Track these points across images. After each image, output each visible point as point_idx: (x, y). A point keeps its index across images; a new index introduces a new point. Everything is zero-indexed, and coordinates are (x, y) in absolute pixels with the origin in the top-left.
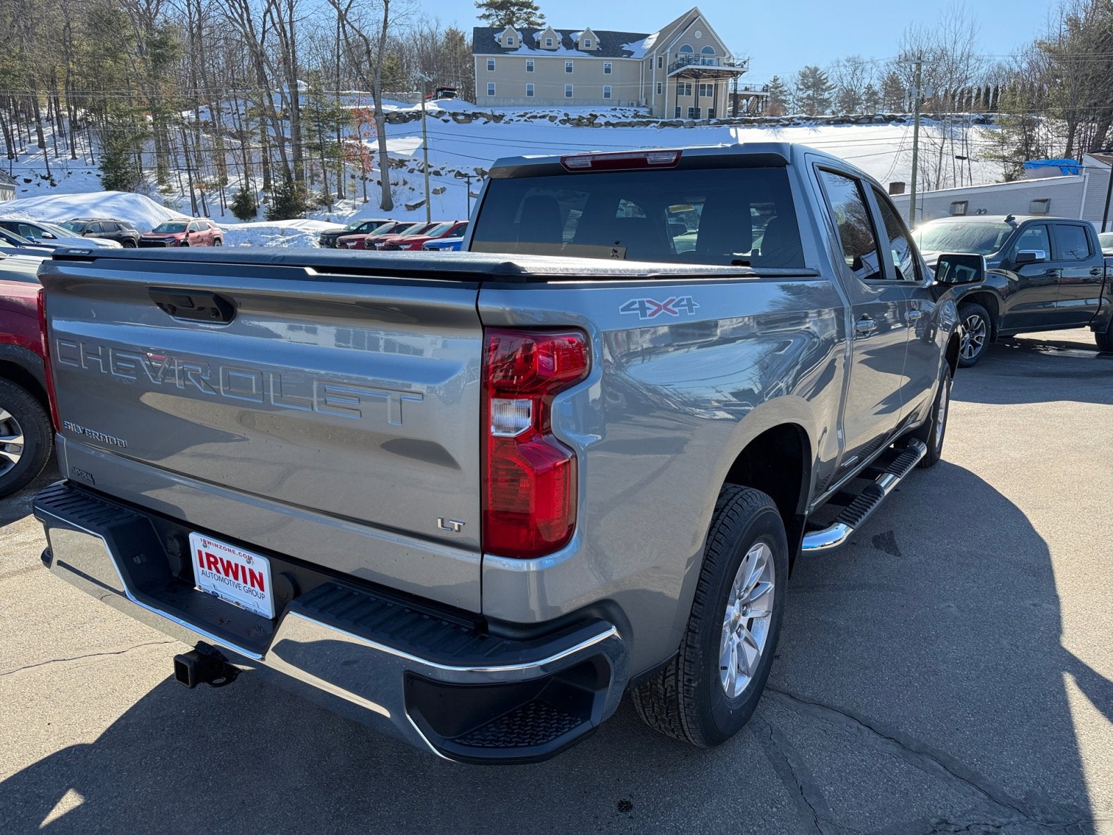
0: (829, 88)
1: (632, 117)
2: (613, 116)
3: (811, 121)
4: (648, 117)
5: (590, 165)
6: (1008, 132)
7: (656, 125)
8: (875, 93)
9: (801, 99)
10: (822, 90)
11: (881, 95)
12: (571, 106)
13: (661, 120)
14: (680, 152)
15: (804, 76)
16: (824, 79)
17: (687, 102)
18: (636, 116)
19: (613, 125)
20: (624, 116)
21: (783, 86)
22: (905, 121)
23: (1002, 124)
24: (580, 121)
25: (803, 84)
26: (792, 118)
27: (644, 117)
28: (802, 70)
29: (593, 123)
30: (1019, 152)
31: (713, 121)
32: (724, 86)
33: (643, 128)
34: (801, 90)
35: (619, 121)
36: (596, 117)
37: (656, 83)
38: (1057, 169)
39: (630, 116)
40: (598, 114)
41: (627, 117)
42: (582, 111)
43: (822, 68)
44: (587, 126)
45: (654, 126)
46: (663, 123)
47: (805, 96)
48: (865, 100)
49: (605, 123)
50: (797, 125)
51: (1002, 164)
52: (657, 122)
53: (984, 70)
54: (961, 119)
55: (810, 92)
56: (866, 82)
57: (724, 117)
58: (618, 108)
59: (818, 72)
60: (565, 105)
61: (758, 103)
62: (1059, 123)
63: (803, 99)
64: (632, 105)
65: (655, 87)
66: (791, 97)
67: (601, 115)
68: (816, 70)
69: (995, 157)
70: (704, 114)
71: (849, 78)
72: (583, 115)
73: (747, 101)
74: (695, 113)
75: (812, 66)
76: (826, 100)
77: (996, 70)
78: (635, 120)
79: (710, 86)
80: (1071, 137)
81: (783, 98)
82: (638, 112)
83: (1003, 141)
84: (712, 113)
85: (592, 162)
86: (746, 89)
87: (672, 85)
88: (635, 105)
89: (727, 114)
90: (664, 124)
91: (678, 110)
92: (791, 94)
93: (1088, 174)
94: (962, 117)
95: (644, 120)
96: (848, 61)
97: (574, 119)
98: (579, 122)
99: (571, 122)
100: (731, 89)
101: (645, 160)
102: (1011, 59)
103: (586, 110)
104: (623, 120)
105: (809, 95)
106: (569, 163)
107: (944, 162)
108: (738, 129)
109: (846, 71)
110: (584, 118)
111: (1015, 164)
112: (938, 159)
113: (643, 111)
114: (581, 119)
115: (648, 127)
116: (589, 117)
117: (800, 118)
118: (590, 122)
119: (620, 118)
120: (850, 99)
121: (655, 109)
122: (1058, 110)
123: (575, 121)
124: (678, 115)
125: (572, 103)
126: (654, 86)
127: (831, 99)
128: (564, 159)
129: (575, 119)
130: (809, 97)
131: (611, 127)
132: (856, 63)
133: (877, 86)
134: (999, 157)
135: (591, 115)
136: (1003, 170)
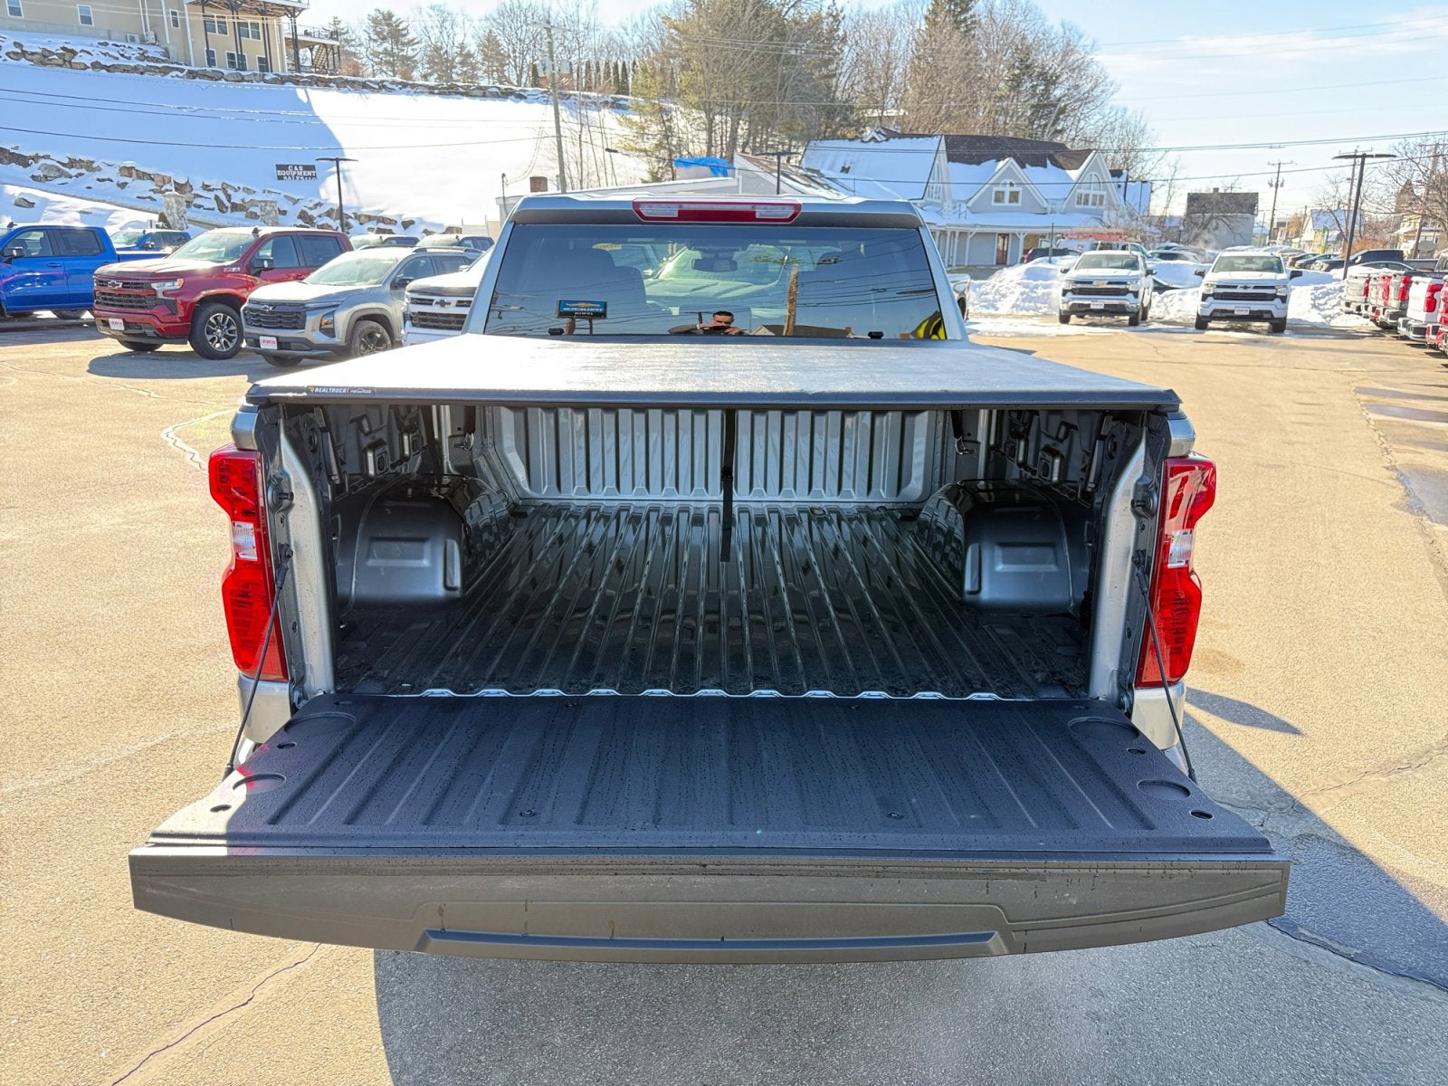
0: (411, 43)
1: (137, 58)
2: (105, 54)
3: (408, 89)
4: (163, 61)
5: (676, 215)
6: (646, 121)
7: (181, 75)
8: (469, 55)
9: (376, 54)
10: (404, 44)
11: (480, 58)
12: (22, 30)
13: (187, 68)
14: (797, 207)
15: (375, 21)
16: (403, 29)
17: (224, 44)
18: (143, 57)
19: (108, 68)
20: (122, 55)
21: (347, 32)
22: (525, 98)
23: (639, 110)
24: (45, 56)
25: (377, 33)
26: (383, 81)
27: (157, 60)
28: (373, 13)
29: (70, 62)
30: (659, 146)
31: (269, 76)
32: (276, 27)
33: (158, 76)
34: (375, 41)
35: (116, 62)
36: (74, 53)
37: (167, 13)
38: (706, 169)
39: (133, 57)
40: (78, 49)
41: (129, 58)
42: (46, 41)
43: (399, 14)
44: (61, 66)
45: (177, 76)
46: (190, 72)
47: (381, 49)
48: (460, 63)
49: (92, 64)
50: (390, 90)
51: (645, 159)
52: (182, 71)
53: (594, 40)
54: (588, 100)
55: (387, 45)
56: (459, 40)
57: (283, 71)
58: (110, 43)
59: (394, 19)
60: (10, 29)
61: (327, 54)
62: (695, 114)
63: (380, 53)
64: (133, 39)
65: (168, 19)
66: (363, 49)
67: (82, 51)
68: (390, 16)
69: (636, 150)
70: (253, 66)
71: (437, 31)
72: (49, 48)
73: (311, 50)
74: (237, 61)
75: (385, 9)
76: (409, 58)
77: (606, 40)
78: (145, 64)
79: (255, 26)
80: (710, 130)
81: (352, 49)
82: (146, 52)
83: (642, 132)
84: (265, 65)
85: (679, 212)
86: (306, 33)
87: (197, 18)
88: (137, 39)
89: (286, 68)
90: (192, 75)
91: (210, 54)
92: (361, 45)
93: (740, 177)
94: (588, 97)
95: (160, 65)
96: (433, 8)
97: (33, 54)
98: (44, 59)
99: (30, 57)
100: (287, 31)
101: (753, 213)
102: (622, 31)
103: (53, 40)
104: (122, 61)
105: (386, 49)
106: (645, 211)
107: (584, 153)
108: (309, 90)
109: (433, 22)
110: (52, 53)
111: (659, 160)
112: (577, 148)
113: (153, 51)
114: (47, 54)
115: (168, 77)
116: (61, 51)
117: (393, 83)
118: (65, 61)
119: (117, 59)
120: (439, 60)
121: (172, 49)
122: (694, 98)
123: (36, 57)
124: (211, 62)
125: (24, 27)
126: (166, 17)
127: (416, 58)
128: (636, 204)
129: (36, 53)
130: (386, 52)
131: (104, 71)
132: (443, 12)
133: (472, 47)
134: (641, 151)
135: (63, 48)
136: (646, 167)
